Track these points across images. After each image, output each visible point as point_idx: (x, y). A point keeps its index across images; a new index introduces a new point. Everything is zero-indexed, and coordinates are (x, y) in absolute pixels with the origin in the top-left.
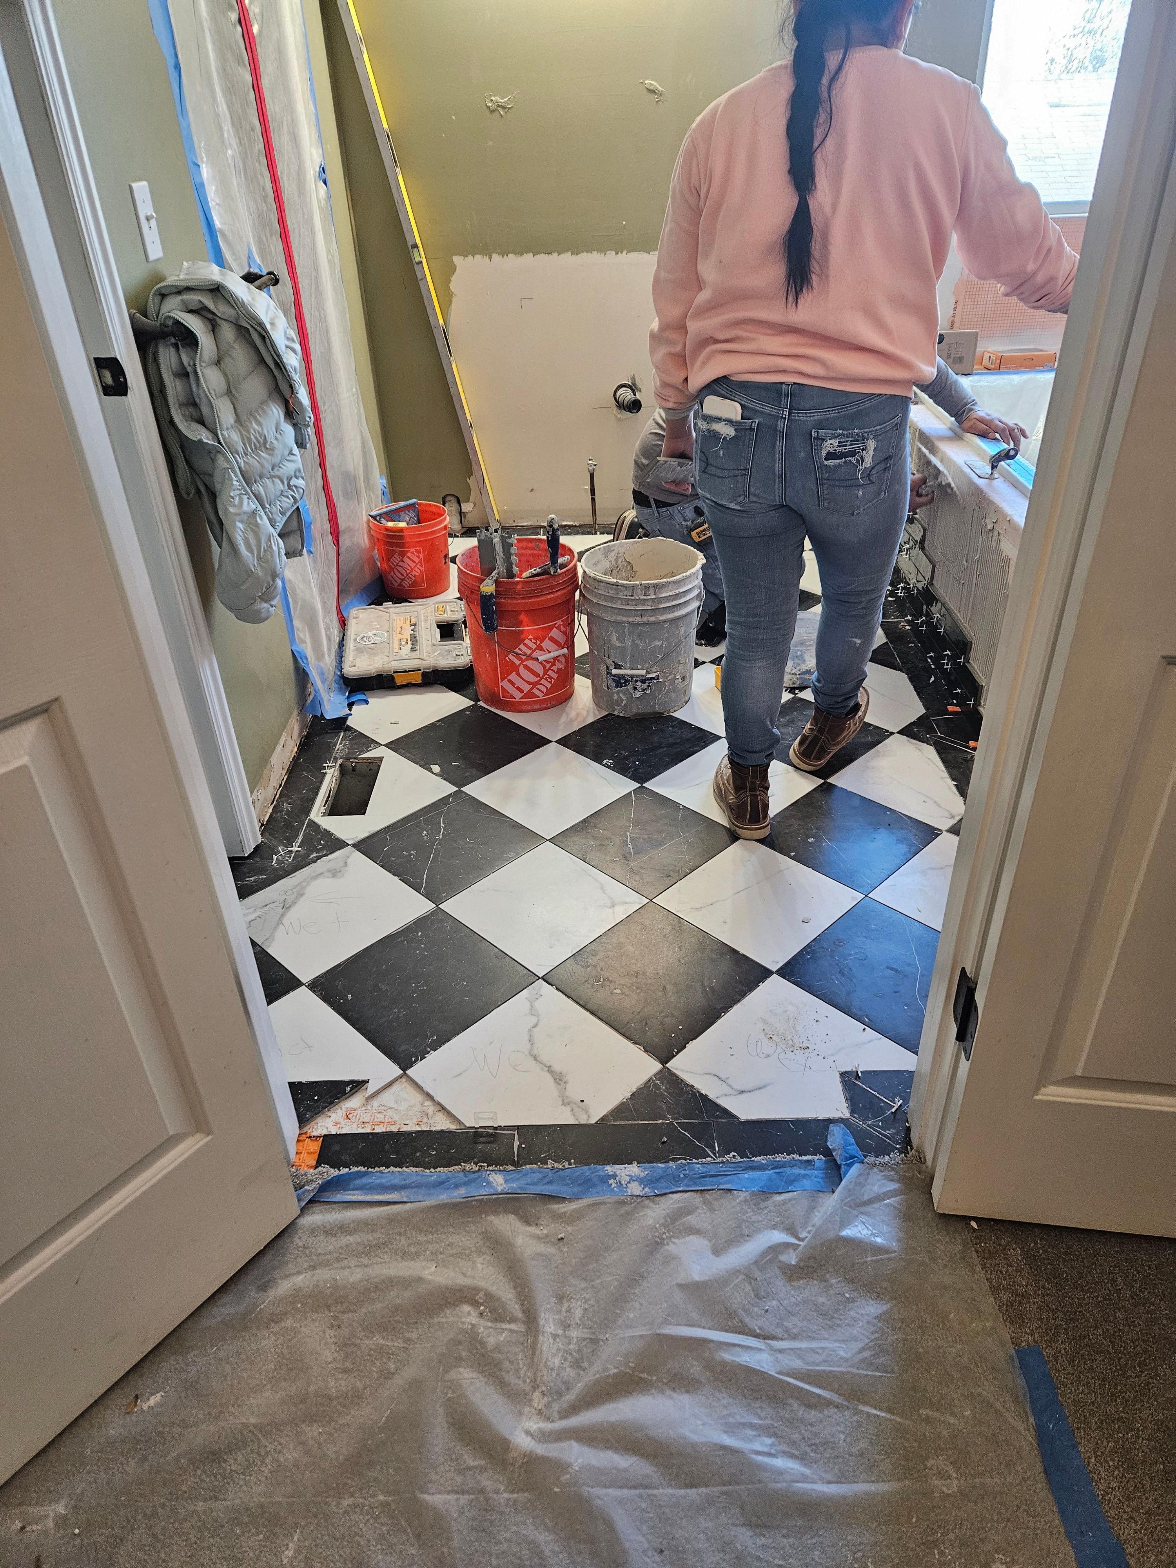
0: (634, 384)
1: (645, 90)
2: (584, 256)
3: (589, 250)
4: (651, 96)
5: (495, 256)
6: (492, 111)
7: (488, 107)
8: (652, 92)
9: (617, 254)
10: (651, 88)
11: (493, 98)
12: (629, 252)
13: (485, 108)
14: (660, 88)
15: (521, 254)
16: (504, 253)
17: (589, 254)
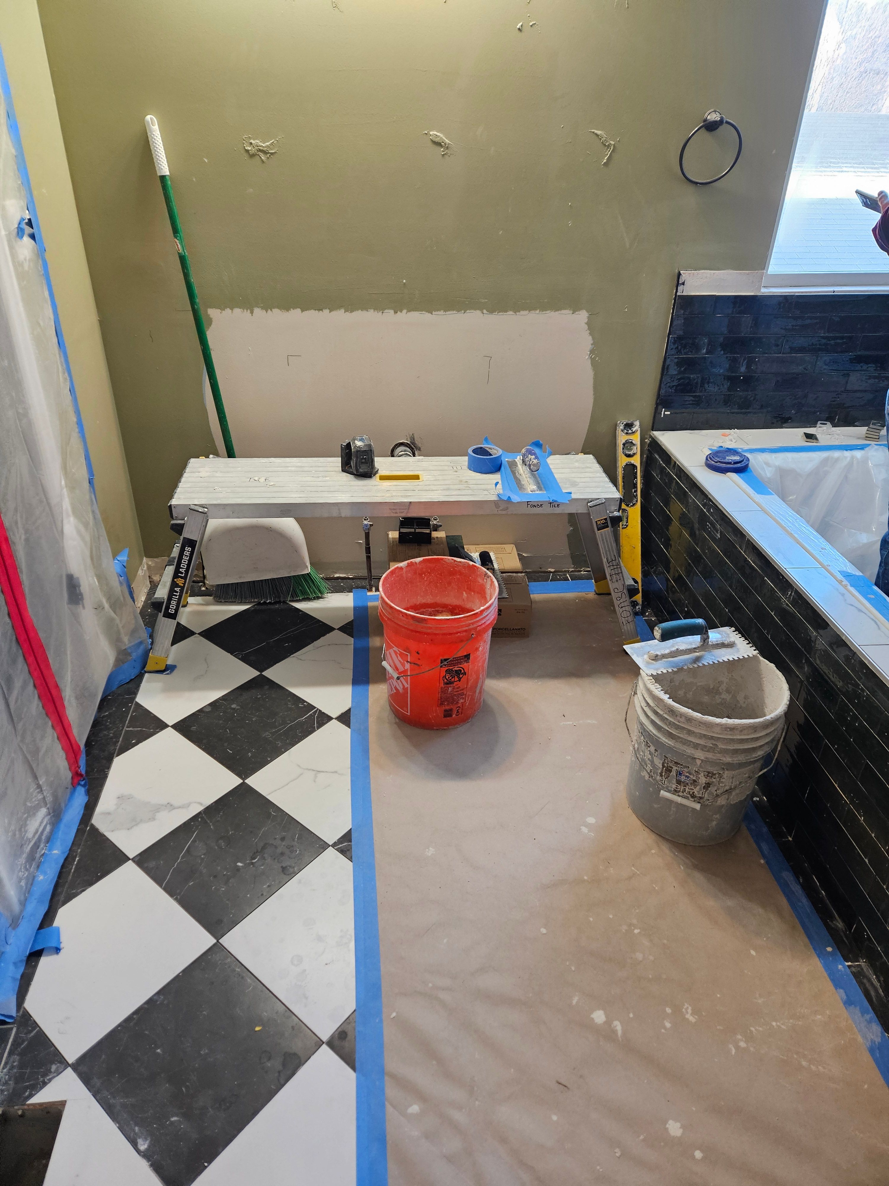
0: (413, 443)
1: (430, 144)
2: (359, 315)
3: (365, 308)
4: (437, 148)
5: (257, 311)
6: (252, 156)
7: (247, 151)
8: (438, 144)
9: (396, 312)
10: (437, 140)
11: (253, 142)
12: (409, 311)
13: (243, 152)
14: (447, 141)
15: (288, 309)
16: (267, 307)
17: (365, 312)
